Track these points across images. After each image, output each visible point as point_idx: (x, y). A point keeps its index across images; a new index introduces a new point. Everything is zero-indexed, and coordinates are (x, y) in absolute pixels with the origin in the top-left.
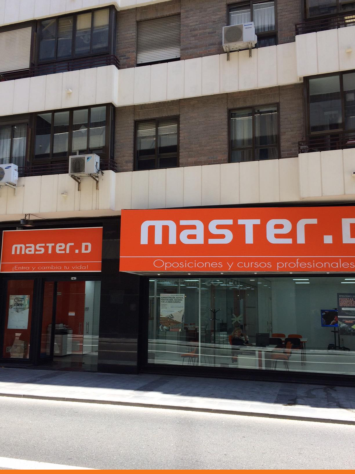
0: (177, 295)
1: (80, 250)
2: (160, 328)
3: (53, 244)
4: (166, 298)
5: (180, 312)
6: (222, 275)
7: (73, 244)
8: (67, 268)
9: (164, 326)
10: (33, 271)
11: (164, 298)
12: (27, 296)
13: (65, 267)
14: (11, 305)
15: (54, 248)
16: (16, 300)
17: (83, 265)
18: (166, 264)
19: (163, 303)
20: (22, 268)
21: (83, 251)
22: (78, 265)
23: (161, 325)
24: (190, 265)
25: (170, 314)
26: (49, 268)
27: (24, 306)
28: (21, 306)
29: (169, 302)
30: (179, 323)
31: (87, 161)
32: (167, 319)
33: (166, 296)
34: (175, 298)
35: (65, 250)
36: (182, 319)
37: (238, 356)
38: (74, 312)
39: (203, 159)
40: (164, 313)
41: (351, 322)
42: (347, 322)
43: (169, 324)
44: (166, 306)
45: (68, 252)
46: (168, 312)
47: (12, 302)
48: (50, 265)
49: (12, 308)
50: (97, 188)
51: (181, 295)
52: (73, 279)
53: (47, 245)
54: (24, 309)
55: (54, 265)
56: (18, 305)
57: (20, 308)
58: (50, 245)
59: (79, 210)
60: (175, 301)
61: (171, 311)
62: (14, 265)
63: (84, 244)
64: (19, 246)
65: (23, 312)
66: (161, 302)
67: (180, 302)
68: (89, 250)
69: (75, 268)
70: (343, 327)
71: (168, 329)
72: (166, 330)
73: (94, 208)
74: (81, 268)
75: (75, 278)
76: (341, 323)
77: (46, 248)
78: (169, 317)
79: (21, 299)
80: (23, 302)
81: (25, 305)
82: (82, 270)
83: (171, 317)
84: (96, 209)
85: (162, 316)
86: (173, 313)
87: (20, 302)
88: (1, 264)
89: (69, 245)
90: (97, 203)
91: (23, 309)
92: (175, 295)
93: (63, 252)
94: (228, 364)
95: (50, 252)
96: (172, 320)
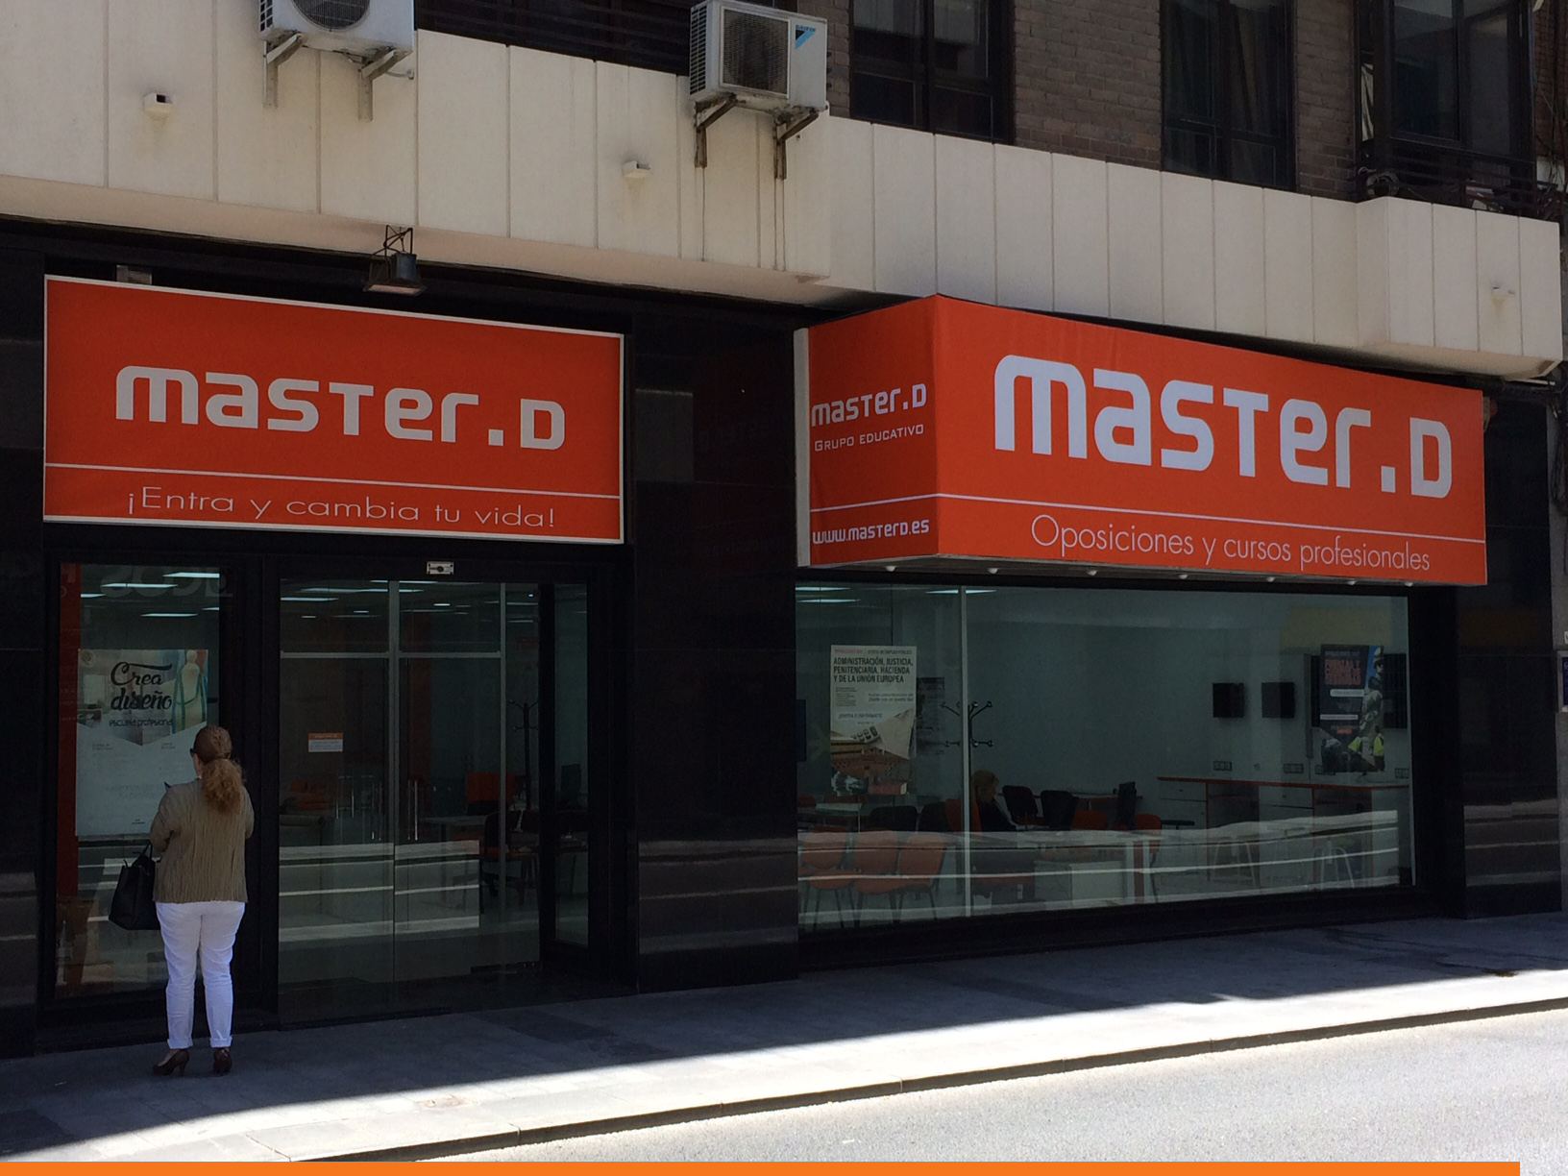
0: (888, 652)
1: (513, 433)
2: (833, 784)
3: (368, 390)
4: (851, 661)
5: (902, 717)
7: (473, 399)
8: (452, 516)
9: (845, 777)
10: (260, 521)
11: (844, 661)
12: (192, 653)
13: (438, 510)
14: (91, 707)
15: (371, 410)
16: (120, 678)
17: (532, 505)
18: (1064, 532)
19: (843, 685)
20: (187, 501)
21: (528, 440)
22: (508, 503)
23: (835, 773)
24: (1124, 541)
25: (868, 727)
26: (353, 510)
27: (178, 710)
28: (155, 710)
29: (862, 679)
30: (900, 760)
31: (797, 46)
32: (858, 747)
33: (847, 656)
34: (885, 661)
35: (433, 422)
36: (910, 745)
40: (846, 724)
42: (1341, 731)
43: (867, 768)
44: (852, 693)
45: (449, 434)
46: (861, 720)
47: (94, 687)
48: (356, 495)
49: (97, 717)
50: (780, 172)
51: (904, 652)
52: (436, 572)
53: (335, 388)
54: (174, 725)
55: (381, 496)
56: (139, 702)
57: (152, 722)
58: (352, 394)
60: (882, 675)
61: (872, 716)
62: (136, 482)
63: (528, 408)
64: (158, 378)
65: (172, 738)
66: (835, 678)
67: (902, 679)
68: (556, 440)
69: (492, 517)
70: (1331, 748)
71: (861, 787)
72: (854, 790)
73: (767, 262)
74: (519, 523)
75: (448, 568)
76: (1328, 735)
77: (330, 407)
78: (866, 741)
79: (158, 672)
80: (167, 687)
81: (183, 704)
82: (523, 529)
83: (873, 737)
84: (775, 268)
85: (836, 734)
86: (876, 722)
87: (149, 689)
89: (451, 402)
90: (780, 237)
91: (172, 722)
92: (882, 652)
93: (426, 435)
95: (351, 426)
96: (875, 748)
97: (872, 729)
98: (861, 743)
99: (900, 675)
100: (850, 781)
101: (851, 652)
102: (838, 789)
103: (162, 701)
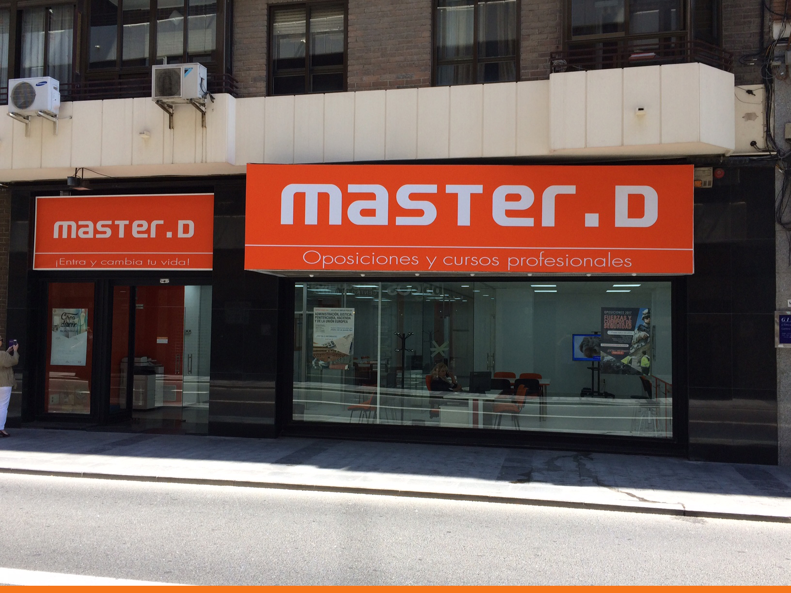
0: (341, 310)
1: (175, 233)
2: (313, 363)
3: (127, 222)
4: (323, 314)
5: (347, 337)
6: (417, 277)
7: (161, 222)
8: (153, 263)
9: (319, 361)
10: (93, 267)
11: (320, 314)
12: (83, 310)
13: (149, 261)
14: (56, 326)
15: (128, 228)
16: (64, 317)
17: (181, 257)
18: (324, 258)
19: (319, 323)
20: (72, 262)
21: (181, 234)
22: (173, 257)
23: (314, 359)
24: (365, 260)
25: (330, 341)
26: (121, 263)
27: (79, 328)
28: (73, 328)
29: (329, 321)
30: (344, 355)
31: (185, 77)
32: (325, 349)
33: (323, 312)
34: (339, 314)
35: (148, 231)
36: (350, 349)
37: (440, 408)
38: (165, 338)
39: (388, 78)
40: (320, 339)
41: (621, 353)
42: (614, 353)
43: (329, 358)
44: (323, 327)
45: (153, 235)
46: (327, 338)
47: (57, 320)
48: (122, 257)
49: (57, 329)
50: (203, 125)
51: (348, 311)
52: (163, 282)
53: (117, 222)
54: (78, 332)
55: (130, 257)
56: (68, 325)
57: (71, 331)
58: (122, 224)
59: (172, 163)
60: (338, 320)
61: (332, 336)
62: (58, 257)
63: (181, 223)
64: (65, 224)
65: (77, 336)
66: (316, 321)
67: (347, 322)
68: (191, 233)
69: (167, 263)
70: (608, 361)
71: (326, 365)
72: (323, 366)
73: (198, 160)
74: (177, 264)
75: (167, 281)
76: (605, 354)
77: (115, 229)
78: (329, 347)
79: (74, 316)
80: (76, 320)
81: (80, 326)
82: (178, 266)
83: (332, 345)
84: (202, 162)
85: (315, 343)
86: (334, 340)
87: (71, 321)
88: (36, 254)
89: (154, 223)
90: (204, 150)
91: (77, 331)
92: (338, 310)
93: (146, 236)
94: (424, 421)
95: (121, 235)
96: (334, 350)
97: (332, 342)
98: (327, 347)
99: (346, 320)
100: (321, 363)
101: (323, 310)
102: (316, 366)
103: (75, 325)
